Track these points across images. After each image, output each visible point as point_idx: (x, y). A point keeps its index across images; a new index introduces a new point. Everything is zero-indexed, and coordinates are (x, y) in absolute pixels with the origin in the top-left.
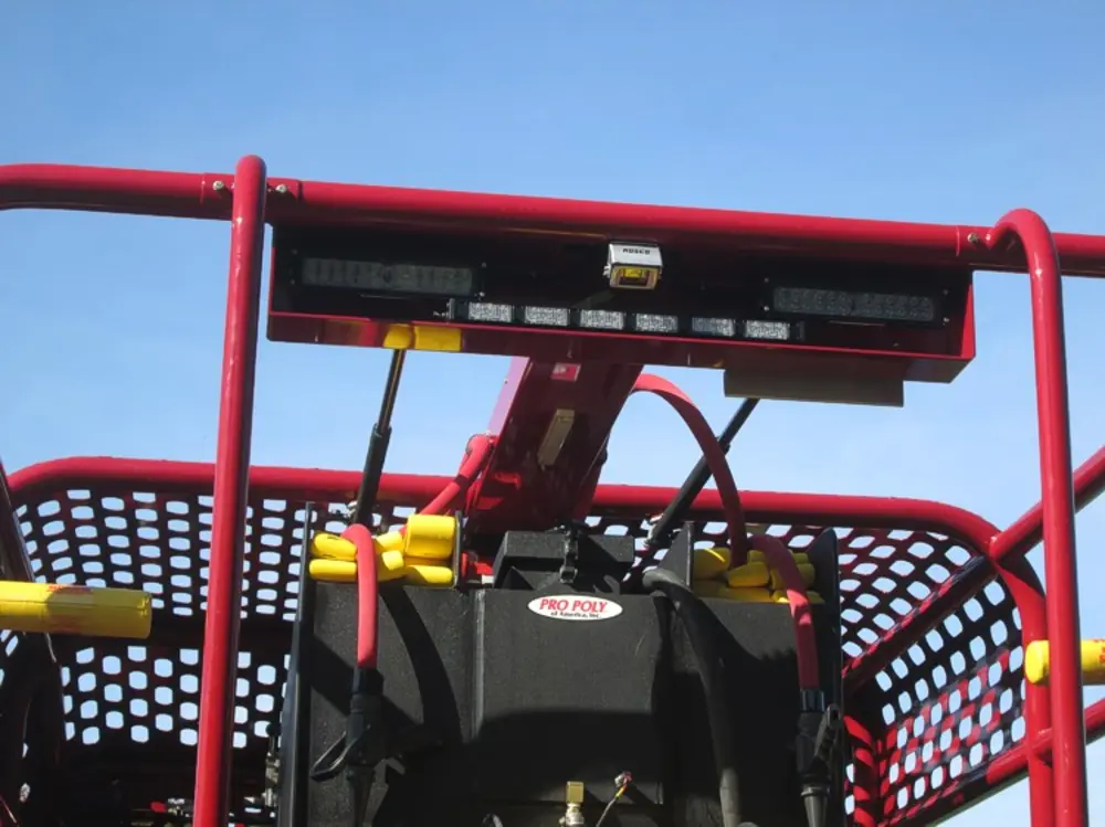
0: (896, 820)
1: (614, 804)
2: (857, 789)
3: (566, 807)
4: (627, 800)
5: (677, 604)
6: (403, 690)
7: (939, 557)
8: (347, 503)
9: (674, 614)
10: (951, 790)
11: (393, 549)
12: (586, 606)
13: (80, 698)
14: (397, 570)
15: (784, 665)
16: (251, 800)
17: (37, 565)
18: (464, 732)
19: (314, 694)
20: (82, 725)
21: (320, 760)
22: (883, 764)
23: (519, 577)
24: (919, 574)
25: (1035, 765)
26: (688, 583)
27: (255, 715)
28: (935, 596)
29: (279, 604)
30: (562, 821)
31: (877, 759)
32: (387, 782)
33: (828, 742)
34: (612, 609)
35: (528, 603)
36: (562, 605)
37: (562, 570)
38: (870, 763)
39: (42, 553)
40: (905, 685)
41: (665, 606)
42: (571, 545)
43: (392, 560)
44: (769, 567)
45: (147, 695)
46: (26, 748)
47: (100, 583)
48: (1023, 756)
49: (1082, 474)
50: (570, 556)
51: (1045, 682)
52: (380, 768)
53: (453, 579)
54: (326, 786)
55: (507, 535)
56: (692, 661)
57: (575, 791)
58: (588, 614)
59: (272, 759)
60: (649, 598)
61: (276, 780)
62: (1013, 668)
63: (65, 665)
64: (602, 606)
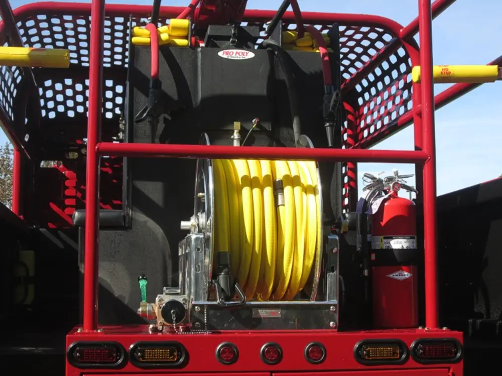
0: (363, 141)
1: (252, 131)
2: (348, 130)
3: (234, 132)
4: (258, 129)
5: (276, 53)
6: (169, 87)
7: (380, 38)
8: (147, 18)
9: (275, 57)
10: (384, 129)
11: (164, 33)
12: (241, 54)
13: (47, 100)
14: (166, 41)
15: (318, 76)
16: (115, 138)
17: (24, 39)
18: (194, 104)
19: (135, 90)
20: (48, 110)
21: (138, 114)
22: (358, 121)
23: (214, 43)
24: (372, 46)
25: (416, 118)
26: (280, 44)
27: (115, 105)
28: (379, 54)
29: (123, 60)
30: (232, 137)
31: (356, 119)
32: (164, 123)
33: (335, 105)
34: (251, 55)
35: (218, 53)
36: (231, 53)
37: (231, 40)
38: (353, 120)
39: (26, 34)
40: (367, 89)
41: (271, 54)
42: (234, 30)
43: (164, 37)
44: (313, 39)
45: (73, 98)
46: (26, 120)
47: (51, 47)
48: (412, 115)
49: (434, 4)
50: (234, 34)
51: (419, 82)
52: (161, 118)
53: (188, 44)
54: (141, 125)
55: (209, 26)
56: (282, 75)
57: (237, 125)
58: (241, 57)
59: (122, 121)
60: (265, 51)
61: (123, 129)
62: (408, 81)
63: (40, 87)
64: (247, 54)
